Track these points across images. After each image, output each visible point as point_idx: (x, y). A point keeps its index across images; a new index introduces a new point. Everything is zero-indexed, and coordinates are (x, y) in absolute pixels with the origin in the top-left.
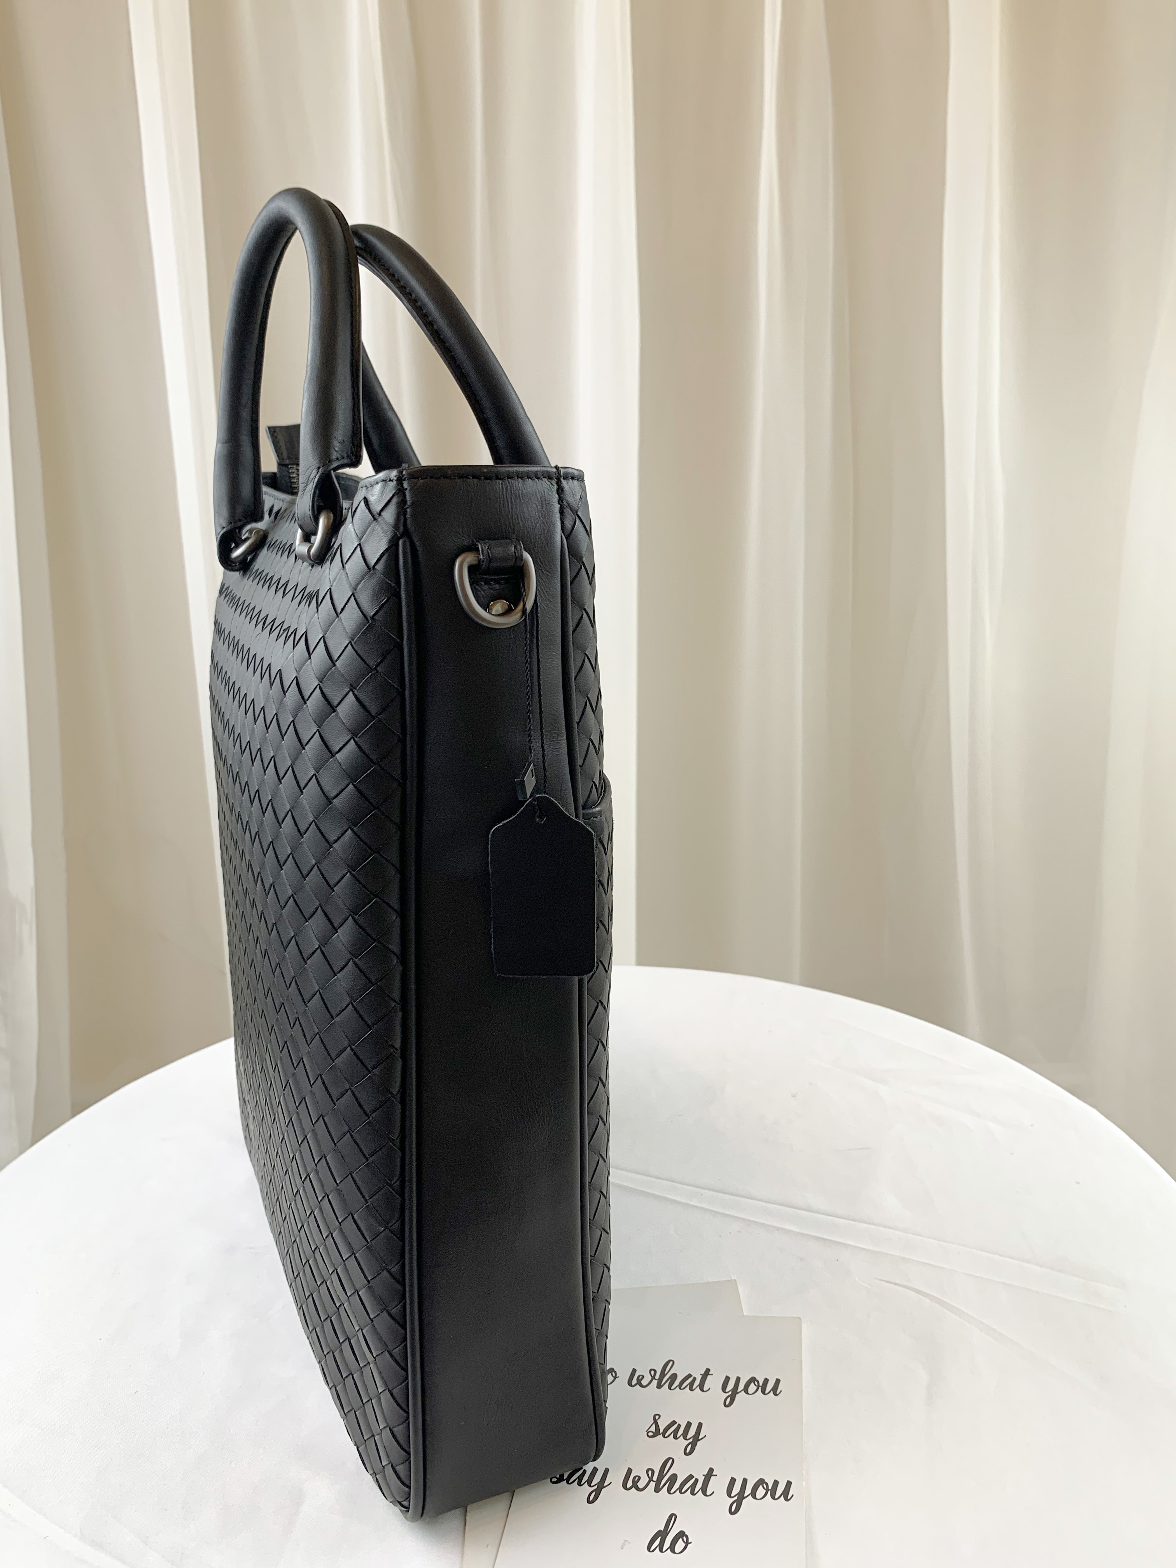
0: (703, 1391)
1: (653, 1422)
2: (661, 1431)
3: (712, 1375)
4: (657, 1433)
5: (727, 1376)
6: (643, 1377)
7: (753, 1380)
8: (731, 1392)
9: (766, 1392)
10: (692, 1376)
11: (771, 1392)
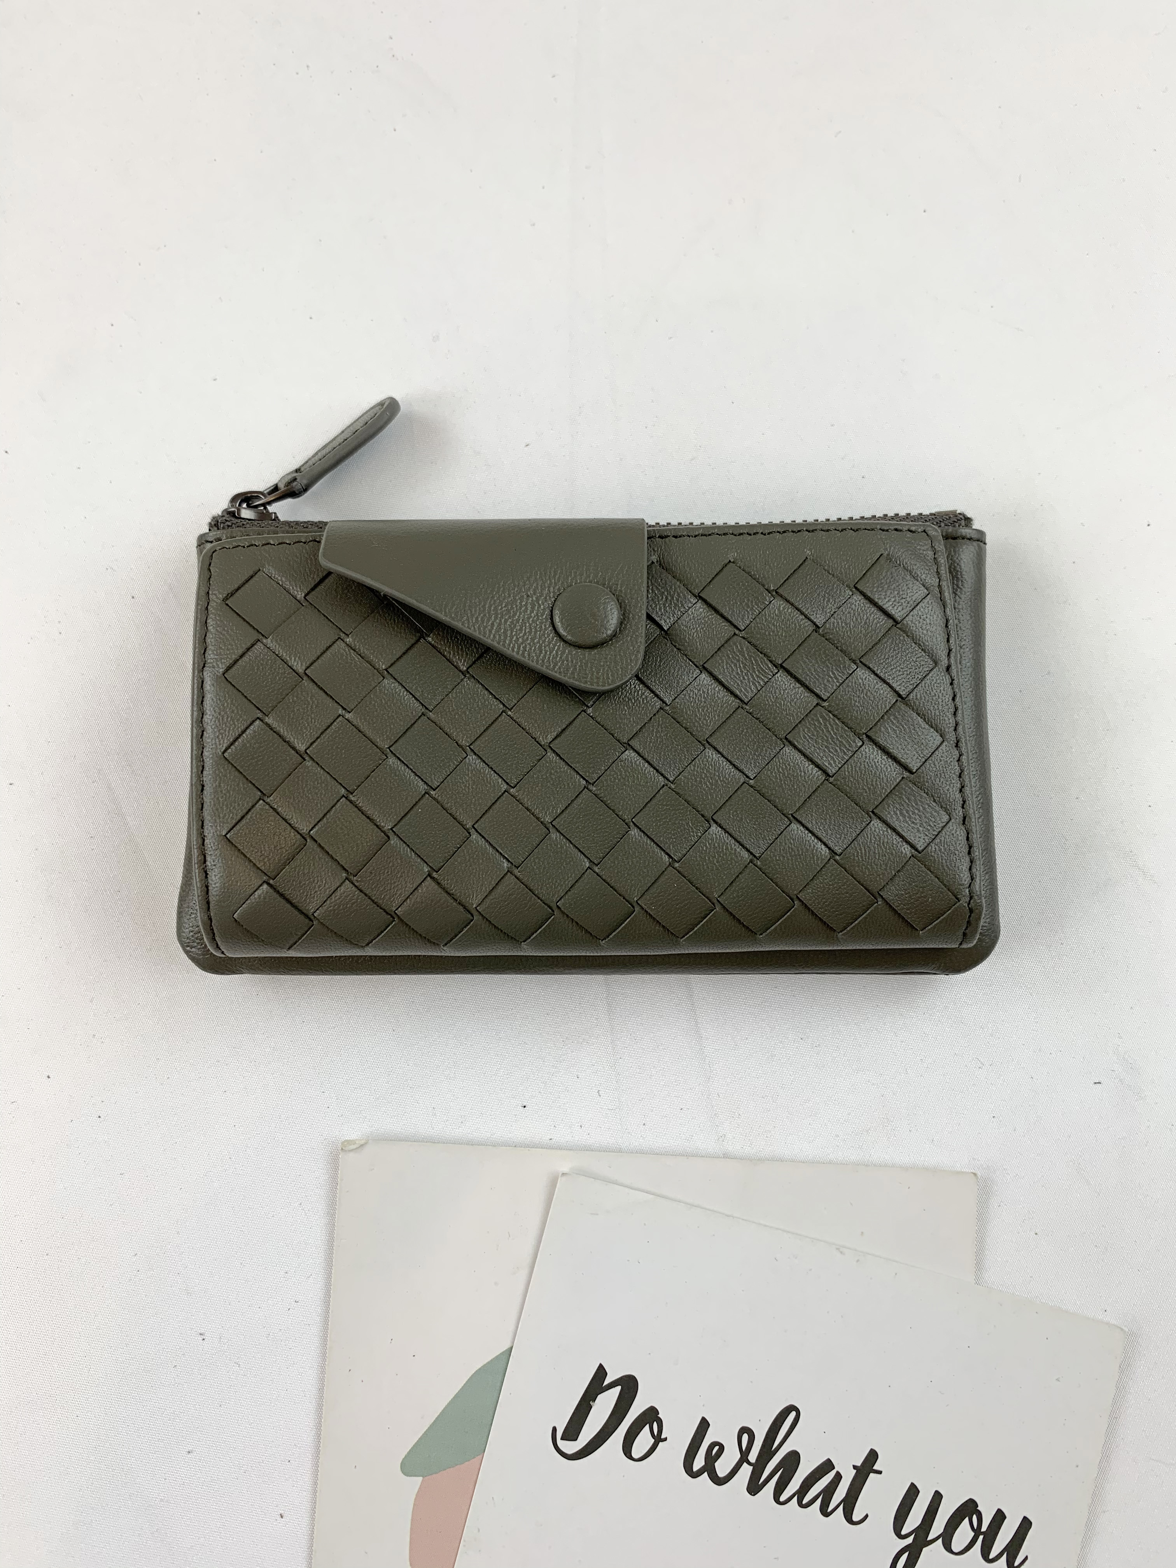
0: (850, 1521)
3: (880, 1472)
5: (913, 1485)
6: (722, 1448)
7: (969, 1509)
8: (912, 1536)
9: (992, 1555)
10: (834, 1468)
11: (1005, 1555)
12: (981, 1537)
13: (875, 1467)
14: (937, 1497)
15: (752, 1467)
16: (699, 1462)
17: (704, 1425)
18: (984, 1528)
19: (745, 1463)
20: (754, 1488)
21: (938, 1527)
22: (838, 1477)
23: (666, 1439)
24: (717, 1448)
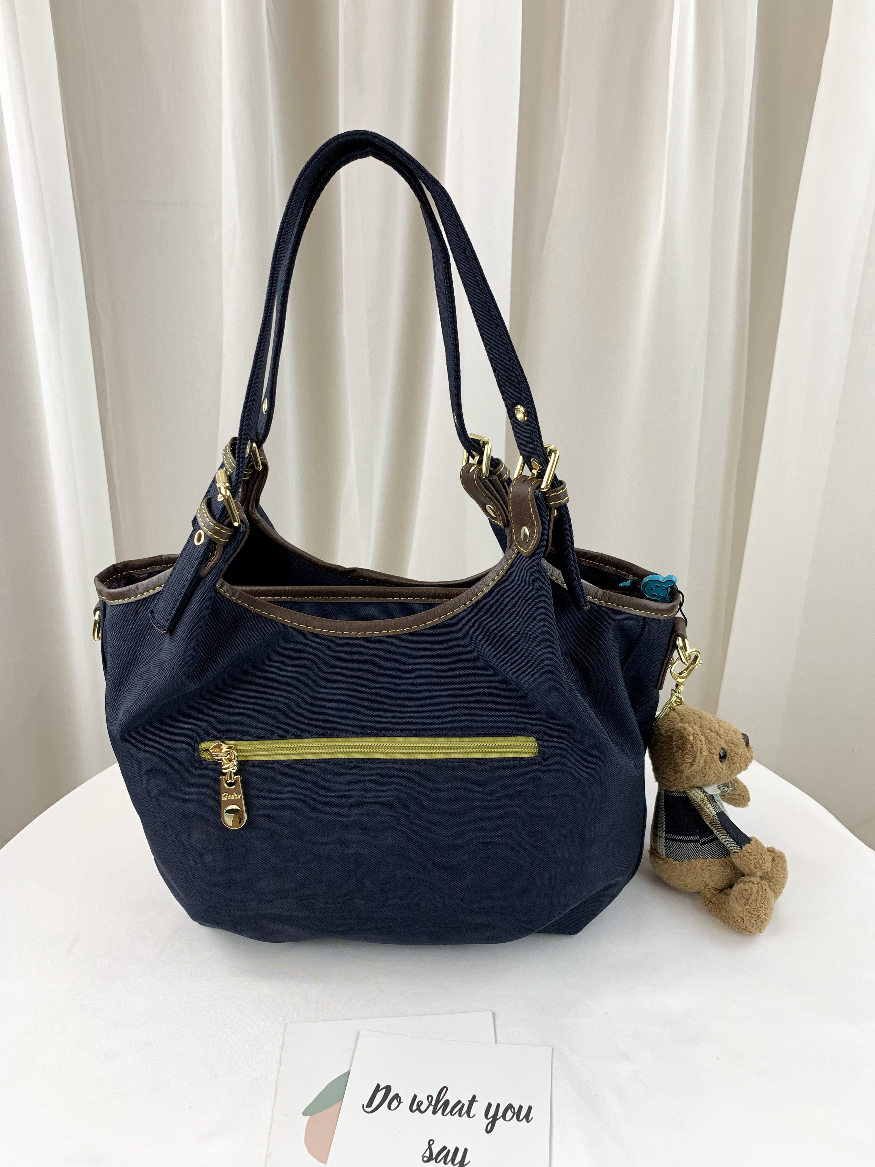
0: (470, 1117)
1: (428, 1147)
2: (434, 1156)
3: (477, 1101)
4: (430, 1159)
5: (489, 1102)
6: (422, 1103)
7: (510, 1107)
8: (492, 1118)
9: (520, 1119)
10: (461, 1102)
11: (525, 1119)
12: (515, 1115)
13: (476, 1100)
14: (498, 1106)
15: (433, 1107)
16: (415, 1107)
17: (415, 1097)
18: (516, 1111)
19: (431, 1106)
20: (435, 1112)
21: (500, 1114)
22: (463, 1105)
23: (402, 1102)
24: (420, 1103)
